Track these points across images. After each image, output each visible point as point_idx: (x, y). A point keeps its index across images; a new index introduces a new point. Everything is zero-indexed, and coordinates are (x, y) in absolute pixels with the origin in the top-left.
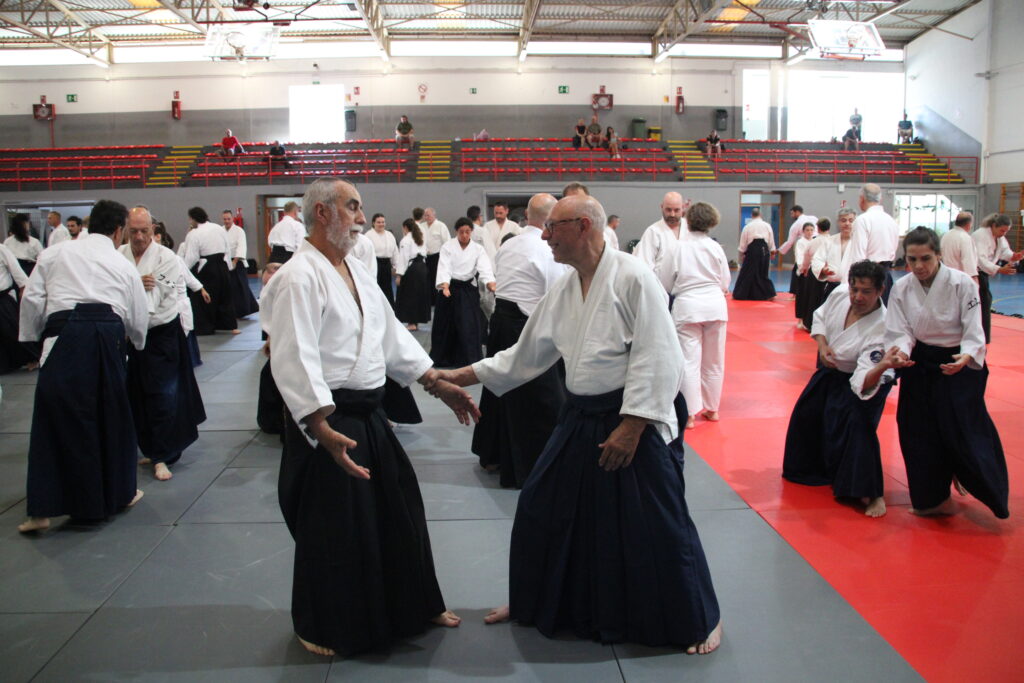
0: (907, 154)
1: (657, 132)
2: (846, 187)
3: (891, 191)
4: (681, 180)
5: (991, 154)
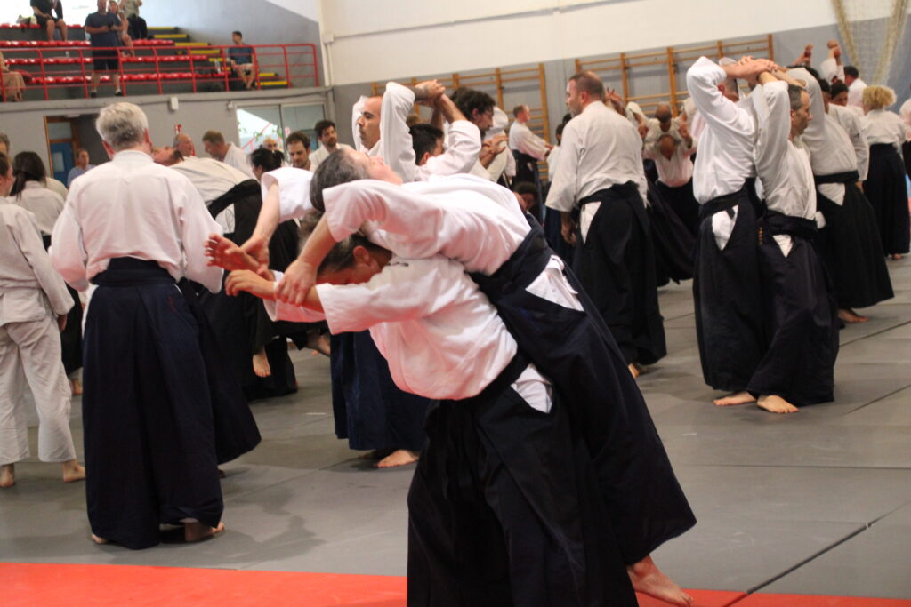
0: (178, 45)
2: (180, 101)
3: (230, 106)
5: (335, 39)
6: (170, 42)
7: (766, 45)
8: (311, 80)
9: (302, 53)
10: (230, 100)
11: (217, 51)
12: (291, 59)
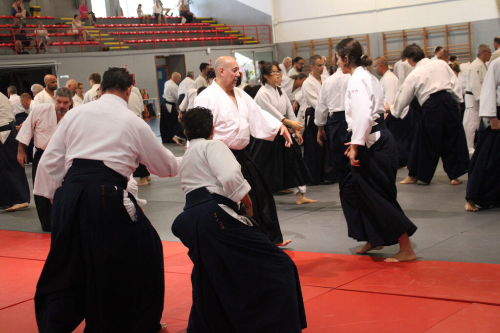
0: (212, 25)
1: (38, 10)
2: (211, 50)
3: (233, 51)
4: (106, 49)
5: (279, 23)
6: (209, 24)
7: (467, 27)
8: (268, 40)
9: (264, 29)
10: (232, 49)
11: (228, 28)
12: (259, 32)
